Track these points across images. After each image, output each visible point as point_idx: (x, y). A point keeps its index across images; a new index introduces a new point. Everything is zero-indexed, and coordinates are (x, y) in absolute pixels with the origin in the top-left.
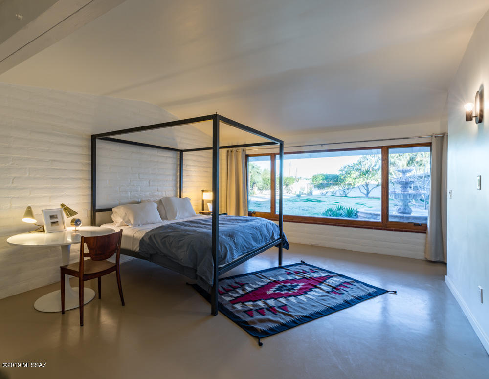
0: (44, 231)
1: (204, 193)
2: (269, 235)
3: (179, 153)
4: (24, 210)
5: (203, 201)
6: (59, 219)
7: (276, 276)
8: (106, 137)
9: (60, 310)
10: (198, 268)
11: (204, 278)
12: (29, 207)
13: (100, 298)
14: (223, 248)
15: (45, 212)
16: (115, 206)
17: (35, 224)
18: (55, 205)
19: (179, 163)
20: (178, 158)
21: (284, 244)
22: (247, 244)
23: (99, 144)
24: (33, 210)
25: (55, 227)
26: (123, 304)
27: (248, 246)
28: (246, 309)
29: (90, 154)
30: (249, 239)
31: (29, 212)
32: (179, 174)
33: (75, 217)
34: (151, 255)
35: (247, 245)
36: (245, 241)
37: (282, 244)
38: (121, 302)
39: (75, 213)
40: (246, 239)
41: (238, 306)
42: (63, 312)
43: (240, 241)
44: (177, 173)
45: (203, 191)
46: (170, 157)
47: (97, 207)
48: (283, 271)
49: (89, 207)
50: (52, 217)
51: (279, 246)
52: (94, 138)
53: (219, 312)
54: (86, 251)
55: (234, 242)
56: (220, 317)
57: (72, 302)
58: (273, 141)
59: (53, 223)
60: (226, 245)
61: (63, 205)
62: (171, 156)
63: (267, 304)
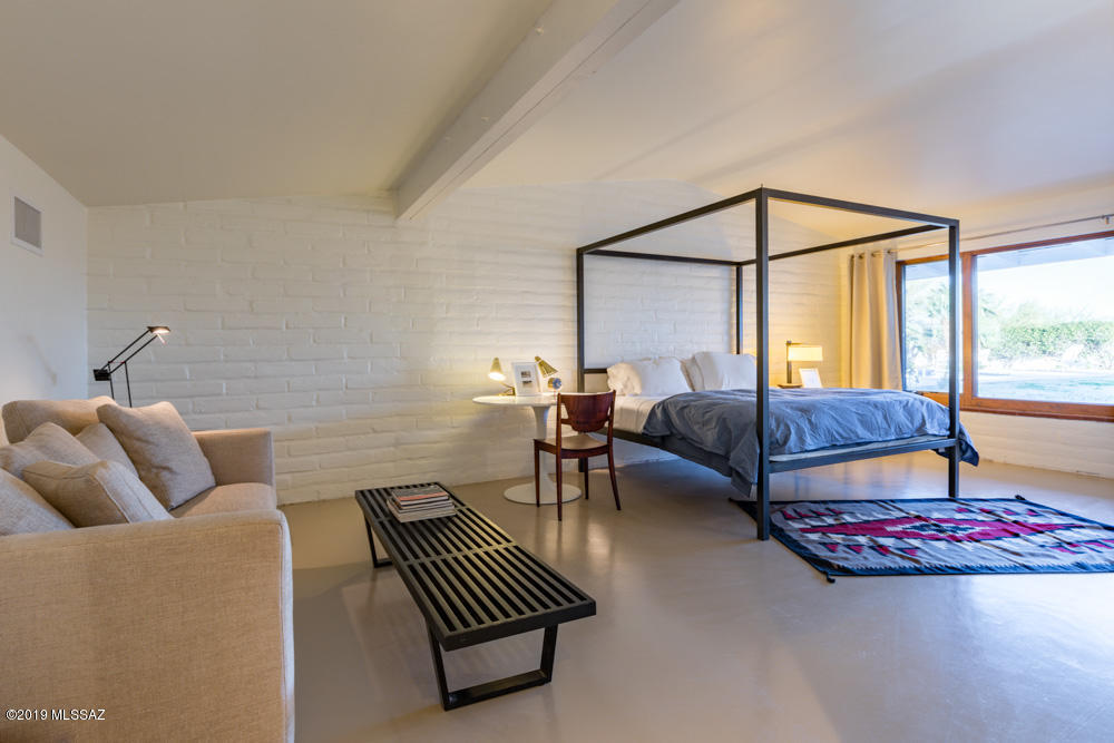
0: (514, 394)
1: (790, 348)
2: (912, 424)
3: (735, 268)
4: (491, 363)
5: (789, 364)
6: (533, 378)
7: (929, 511)
8: (596, 249)
9: (535, 502)
10: (732, 455)
11: (740, 470)
12: (497, 359)
13: (587, 497)
14: (782, 427)
15: (516, 367)
16: (610, 366)
17: (502, 383)
18: (528, 358)
19: (735, 288)
20: (732, 279)
21: (964, 452)
22: (844, 430)
23: (588, 260)
24: (502, 364)
25: (527, 388)
26: (619, 508)
27: (844, 434)
28: (826, 541)
29: (575, 279)
30: (849, 422)
31: (497, 365)
32: (734, 310)
33: (554, 376)
34: (663, 438)
35: (841, 431)
36: (838, 422)
37: (958, 451)
38: (615, 507)
39: (555, 371)
40: (840, 420)
41: (814, 537)
42: (538, 504)
43: (826, 422)
44: (731, 307)
45: (789, 343)
46: (715, 278)
47: (586, 367)
48: (954, 505)
49: (574, 366)
50: (523, 374)
51: (948, 453)
52: (580, 253)
53: (771, 537)
54: (564, 415)
55: (810, 421)
56: (772, 544)
57: (549, 496)
58: (929, 223)
59: (525, 383)
60: (789, 422)
61: (537, 359)
62: (718, 275)
63: (875, 542)
